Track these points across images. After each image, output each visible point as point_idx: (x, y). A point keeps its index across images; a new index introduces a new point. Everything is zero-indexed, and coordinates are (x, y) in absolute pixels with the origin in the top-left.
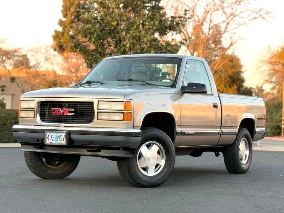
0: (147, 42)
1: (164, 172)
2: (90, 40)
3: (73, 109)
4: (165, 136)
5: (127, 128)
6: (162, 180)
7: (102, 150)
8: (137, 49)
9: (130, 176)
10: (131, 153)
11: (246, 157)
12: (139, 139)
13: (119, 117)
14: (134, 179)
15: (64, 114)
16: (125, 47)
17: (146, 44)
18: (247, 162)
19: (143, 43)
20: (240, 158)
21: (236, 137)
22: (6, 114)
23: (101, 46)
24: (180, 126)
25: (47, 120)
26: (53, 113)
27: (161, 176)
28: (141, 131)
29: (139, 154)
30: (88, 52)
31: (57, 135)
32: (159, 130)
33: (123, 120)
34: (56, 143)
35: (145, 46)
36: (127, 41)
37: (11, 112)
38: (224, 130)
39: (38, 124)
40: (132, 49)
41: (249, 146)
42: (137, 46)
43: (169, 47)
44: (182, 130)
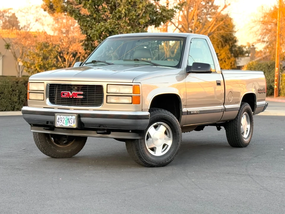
0: (143, 8)
1: (171, 152)
2: (85, 6)
3: (83, 92)
4: (172, 117)
5: (136, 111)
6: (170, 160)
7: (111, 132)
8: (133, 15)
9: (139, 157)
10: (140, 135)
11: (247, 131)
12: (148, 121)
13: (128, 100)
14: (143, 159)
15: (74, 97)
16: (120, 13)
17: (142, 10)
18: (249, 136)
19: (139, 9)
20: (242, 132)
21: (239, 113)
22: (3, 82)
23: (96, 12)
24: (186, 106)
25: (56, 102)
26: (63, 96)
27: (168, 156)
28: (149, 113)
29: (147, 135)
30: (83, 18)
31: (67, 118)
32: (166, 111)
33: (131, 103)
34: (67, 126)
35: (140, 12)
36: (122, 7)
37: (8, 81)
38: (227, 106)
39: (48, 106)
40: (127, 15)
41: (250, 120)
42: (132, 12)
43: (164, 13)
44: (187, 109)
